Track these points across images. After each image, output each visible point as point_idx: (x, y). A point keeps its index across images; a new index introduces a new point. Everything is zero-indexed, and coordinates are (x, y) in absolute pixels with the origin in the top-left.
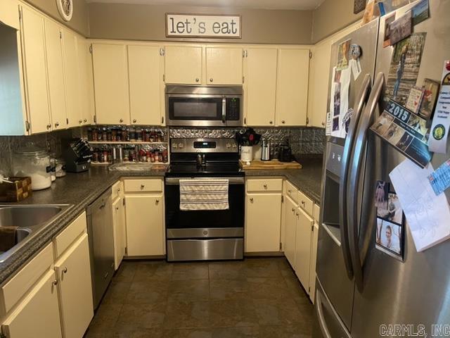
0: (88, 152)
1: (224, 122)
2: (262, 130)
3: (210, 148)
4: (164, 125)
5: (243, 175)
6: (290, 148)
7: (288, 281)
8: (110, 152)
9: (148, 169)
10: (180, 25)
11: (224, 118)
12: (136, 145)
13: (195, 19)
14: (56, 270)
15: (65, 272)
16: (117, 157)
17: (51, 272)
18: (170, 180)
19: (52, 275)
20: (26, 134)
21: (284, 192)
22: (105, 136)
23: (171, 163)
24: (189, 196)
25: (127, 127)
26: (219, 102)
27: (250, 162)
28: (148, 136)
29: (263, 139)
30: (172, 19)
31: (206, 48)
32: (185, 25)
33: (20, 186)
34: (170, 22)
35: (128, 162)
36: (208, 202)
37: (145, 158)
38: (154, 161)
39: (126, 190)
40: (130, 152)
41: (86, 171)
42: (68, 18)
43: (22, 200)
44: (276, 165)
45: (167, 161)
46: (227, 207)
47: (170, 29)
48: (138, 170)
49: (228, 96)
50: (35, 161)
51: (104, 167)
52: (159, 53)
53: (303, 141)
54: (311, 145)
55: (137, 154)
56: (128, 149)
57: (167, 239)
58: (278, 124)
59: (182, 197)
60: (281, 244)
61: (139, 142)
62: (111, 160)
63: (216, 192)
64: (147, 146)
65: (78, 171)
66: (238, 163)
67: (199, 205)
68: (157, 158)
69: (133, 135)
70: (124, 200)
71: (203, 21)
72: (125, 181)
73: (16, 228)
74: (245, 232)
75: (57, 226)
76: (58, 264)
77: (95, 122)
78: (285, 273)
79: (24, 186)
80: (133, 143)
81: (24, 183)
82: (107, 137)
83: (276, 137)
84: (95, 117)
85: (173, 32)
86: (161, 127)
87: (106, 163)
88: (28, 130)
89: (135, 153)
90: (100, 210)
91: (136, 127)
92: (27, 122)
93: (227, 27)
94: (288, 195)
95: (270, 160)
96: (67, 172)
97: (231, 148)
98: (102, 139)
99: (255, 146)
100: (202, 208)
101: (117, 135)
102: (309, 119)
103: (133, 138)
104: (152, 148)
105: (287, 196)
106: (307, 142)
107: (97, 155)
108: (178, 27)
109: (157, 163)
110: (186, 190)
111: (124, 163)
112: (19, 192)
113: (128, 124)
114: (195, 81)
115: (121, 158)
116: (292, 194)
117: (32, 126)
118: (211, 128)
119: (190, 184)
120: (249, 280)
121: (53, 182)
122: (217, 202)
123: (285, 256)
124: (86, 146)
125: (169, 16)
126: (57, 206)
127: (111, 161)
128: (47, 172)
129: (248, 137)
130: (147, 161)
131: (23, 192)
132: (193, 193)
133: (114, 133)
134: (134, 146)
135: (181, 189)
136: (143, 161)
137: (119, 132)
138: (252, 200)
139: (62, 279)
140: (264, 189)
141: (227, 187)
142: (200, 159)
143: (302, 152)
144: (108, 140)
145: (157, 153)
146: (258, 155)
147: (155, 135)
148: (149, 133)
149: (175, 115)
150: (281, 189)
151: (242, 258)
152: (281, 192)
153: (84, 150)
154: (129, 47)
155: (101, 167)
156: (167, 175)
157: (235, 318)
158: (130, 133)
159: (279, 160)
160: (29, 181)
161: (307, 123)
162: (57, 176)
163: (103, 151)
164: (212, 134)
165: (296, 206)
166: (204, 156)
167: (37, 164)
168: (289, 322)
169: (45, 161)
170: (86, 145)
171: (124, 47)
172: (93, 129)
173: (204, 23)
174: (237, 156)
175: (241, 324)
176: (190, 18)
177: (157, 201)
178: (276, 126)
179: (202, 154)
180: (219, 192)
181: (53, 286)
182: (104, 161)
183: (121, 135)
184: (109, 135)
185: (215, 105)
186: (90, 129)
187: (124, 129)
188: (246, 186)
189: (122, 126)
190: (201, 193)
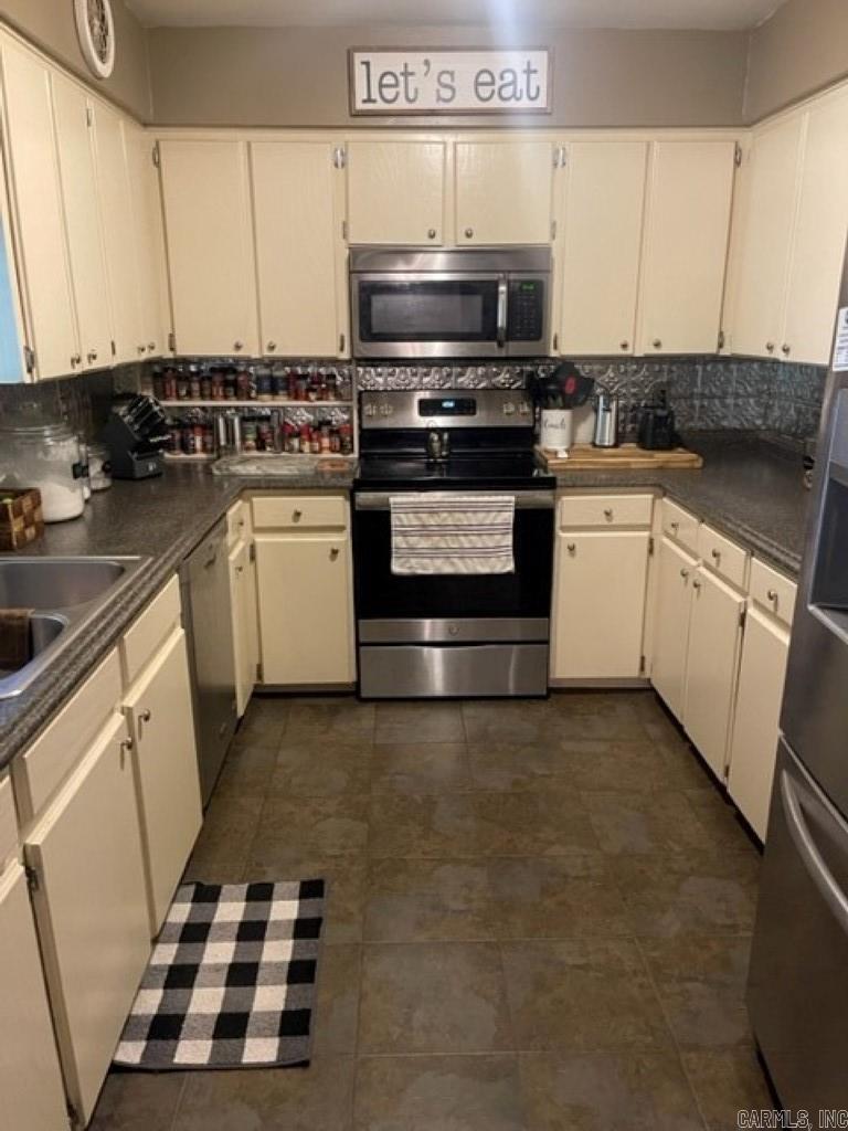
0: (160, 428)
1: (500, 345)
2: (597, 367)
3: (462, 414)
4: (345, 355)
5: (550, 484)
6: (671, 414)
7: (663, 749)
8: (209, 428)
9: (308, 469)
10: (389, 80)
11: (501, 335)
12: (274, 409)
13: (427, 63)
14: (127, 712)
15: (147, 718)
16: (227, 440)
17: (118, 720)
18: (366, 498)
19: (120, 728)
20: (27, 380)
21: (657, 528)
22: (196, 387)
23: (361, 456)
24: (413, 540)
25: (249, 362)
26: (488, 291)
27: (567, 451)
28: (303, 385)
29: (599, 391)
30: (367, 64)
31: (455, 144)
32: (401, 79)
33: (18, 512)
34: (360, 71)
35: (255, 453)
36: (463, 553)
37: (295, 442)
38: (321, 450)
39: (257, 524)
40: (258, 429)
41: (155, 476)
42: (105, 69)
43: (24, 546)
44: (636, 458)
45: (352, 450)
46: (510, 567)
47: (361, 93)
48: (286, 472)
49: (512, 276)
50: (46, 449)
51: (195, 466)
52: (331, 162)
53: (703, 396)
54: (725, 406)
55: (277, 431)
56: (252, 419)
57: (358, 644)
58: (642, 349)
59: (396, 541)
60: (643, 658)
61: (282, 401)
62: (213, 448)
63: (481, 530)
64: (301, 412)
65: (138, 475)
66: (532, 454)
67: (438, 562)
68: (326, 442)
69: (266, 384)
70: (253, 548)
71: (450, 68)
72: (255, 499)
73: (30, 613)
74: (553, 629)
75: (124, 609)
76: (131, 700)
77: (172, 349)
78: (655, 730)
79: (25, 510)
80: (264, 403)
81: (27, 503)
82: (202, 389)
83: (634, 384)
84: (172, 336)
85: (369, 100)
86: (334, 361)
87: (201, 456)
88: (30, 371)
89: (272, 430)
90: (205, 572)
91: (271, 363)
92: (27, 349)
93: (514, 83)
94: (668, 535)
95: (616, 446)
96: (114, 478)
97: (513, 414)
98: (190, 395)
99: (578, 409)
100: (447, 569)
101: (226, 384)
102: (726, 335)
103: (265, 393)
104: (311, 417)
105: (666, 541)
106: (713, 397)
107: (178, 436)
108: (381, 86)
109: (326, 455)
110: (406, 523)
111: (246, 454)
112: (16, 526)
113: (255, 355)
114: (426, 237)
115: (238, 443)
116: (681, 533)
117: (40, 359)
118: (465, 362)
119: (416, 509)
120: (567, 746)
121: (87, 501)
122: (485, 553)
123: (653, 690)
124: (156, 413)
125: (359, 57)
126: (113, 559)
127: (212, 451)
128: (76, 476)
129: (562, 384)
130: (301, 451)
131: (26, 527)
132: (425, 531)
133: (218, 378)
134: (267, 412)
135: (394, 521)
136: (291, 450)
137: (231, 377)
138: (572, 549)
139: (140, 737)
140: (603, 521)
141: (509, 516)
142: (436, 445)
143: (700, 425)
144: (203, 397)
145: (325, 430)
146: (584, 433)
147: (320, 383)
148: (304, 376)
149: (375, 331)
150: (648, 521)
151: (544, 692)
152: (649, 527)
153: (150, 421)
154: (253, 145)
155: (188, 468)
156: (360, 485)
157: (541, 835)
158: (259, 380)
159: (643, 446)
160: (36, 496)
161: (721, 346)
162: (94, 487)
163: (192, 426)
164: (469, 379)
165: (694, 563)
166: (446, 436)
167: (49, 459)
168: (677, 849)
169: (67, 450)
170: (156, 408)
171: (241, 148)
172: (166, 370)
173: (452, 74)
174: (530, 435)
175: (556, 850)
176: (415, 60)
177: (335, 552)
178: (638, 354)
179: (440, 431)
180: (490, 530)
181: (122, 752)
182: (194, 451)
183: (235, 384)
184: (206, 384)
185: (477, 301)
186: (157, 369)
187: (242, 369)
188: (558, 514)
189: (237, 360)
190: (442, 530)
